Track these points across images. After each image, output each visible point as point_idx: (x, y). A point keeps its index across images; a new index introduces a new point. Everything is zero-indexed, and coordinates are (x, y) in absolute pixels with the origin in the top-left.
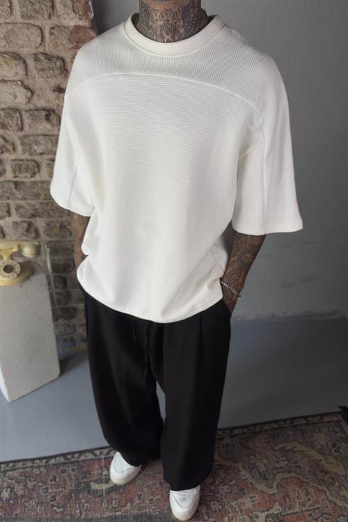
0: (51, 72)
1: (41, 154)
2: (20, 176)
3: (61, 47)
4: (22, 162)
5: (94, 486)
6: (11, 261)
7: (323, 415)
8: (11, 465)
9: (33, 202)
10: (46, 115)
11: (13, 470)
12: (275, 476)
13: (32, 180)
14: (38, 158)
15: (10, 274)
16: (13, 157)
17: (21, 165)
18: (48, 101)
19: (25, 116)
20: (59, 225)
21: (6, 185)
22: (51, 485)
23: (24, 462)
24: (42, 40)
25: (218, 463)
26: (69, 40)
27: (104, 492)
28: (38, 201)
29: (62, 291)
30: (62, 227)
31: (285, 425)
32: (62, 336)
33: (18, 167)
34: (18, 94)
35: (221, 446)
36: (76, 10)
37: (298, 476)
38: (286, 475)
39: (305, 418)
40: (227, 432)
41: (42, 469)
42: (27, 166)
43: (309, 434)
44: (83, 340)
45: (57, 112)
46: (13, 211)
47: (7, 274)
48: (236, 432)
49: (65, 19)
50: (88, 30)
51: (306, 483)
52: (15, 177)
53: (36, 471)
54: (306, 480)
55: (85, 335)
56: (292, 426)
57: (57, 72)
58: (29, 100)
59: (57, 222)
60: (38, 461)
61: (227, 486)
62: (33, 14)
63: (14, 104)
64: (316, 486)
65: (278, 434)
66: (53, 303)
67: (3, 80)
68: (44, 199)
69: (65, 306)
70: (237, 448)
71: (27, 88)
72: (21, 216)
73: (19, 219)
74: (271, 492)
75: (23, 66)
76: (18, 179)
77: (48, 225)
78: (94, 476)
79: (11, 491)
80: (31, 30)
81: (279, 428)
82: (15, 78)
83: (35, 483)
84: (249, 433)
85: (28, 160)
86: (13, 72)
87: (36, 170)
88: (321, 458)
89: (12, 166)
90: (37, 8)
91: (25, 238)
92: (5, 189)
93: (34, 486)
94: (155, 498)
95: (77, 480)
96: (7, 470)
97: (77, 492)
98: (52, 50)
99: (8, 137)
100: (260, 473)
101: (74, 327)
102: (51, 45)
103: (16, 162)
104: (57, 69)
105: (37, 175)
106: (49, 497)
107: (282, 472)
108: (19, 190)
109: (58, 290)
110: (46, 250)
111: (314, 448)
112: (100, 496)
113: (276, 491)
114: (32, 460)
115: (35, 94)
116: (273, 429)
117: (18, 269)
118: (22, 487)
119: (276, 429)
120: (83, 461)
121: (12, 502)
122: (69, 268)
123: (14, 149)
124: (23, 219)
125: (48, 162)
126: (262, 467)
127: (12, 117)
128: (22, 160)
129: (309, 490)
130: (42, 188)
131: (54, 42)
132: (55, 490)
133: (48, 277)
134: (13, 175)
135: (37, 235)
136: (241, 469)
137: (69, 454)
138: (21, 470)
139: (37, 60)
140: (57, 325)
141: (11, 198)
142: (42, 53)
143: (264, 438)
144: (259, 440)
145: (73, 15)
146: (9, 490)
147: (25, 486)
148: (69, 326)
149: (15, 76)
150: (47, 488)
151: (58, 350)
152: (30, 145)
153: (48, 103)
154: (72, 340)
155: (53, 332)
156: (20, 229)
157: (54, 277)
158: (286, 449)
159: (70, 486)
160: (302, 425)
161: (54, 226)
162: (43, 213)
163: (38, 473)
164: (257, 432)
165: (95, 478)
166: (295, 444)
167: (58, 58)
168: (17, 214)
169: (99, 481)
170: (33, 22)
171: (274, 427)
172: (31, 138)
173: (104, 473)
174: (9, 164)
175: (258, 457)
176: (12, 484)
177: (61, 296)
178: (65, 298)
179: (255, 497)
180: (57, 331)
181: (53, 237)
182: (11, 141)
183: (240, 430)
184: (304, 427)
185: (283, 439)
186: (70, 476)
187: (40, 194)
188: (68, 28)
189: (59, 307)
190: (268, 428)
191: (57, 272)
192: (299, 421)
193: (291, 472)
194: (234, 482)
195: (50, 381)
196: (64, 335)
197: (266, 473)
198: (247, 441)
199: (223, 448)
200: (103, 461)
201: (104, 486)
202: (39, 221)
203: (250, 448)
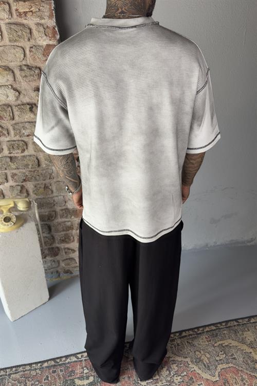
0: (32, 77)
1: (28, 136)
2: (14, 152)
3: (38, 60)
4: (14, 142)
5: (78, 382)
6: (9, 214)
7: (250, 318)
8: (14, 369)
9: (24, 171)
10: (30, 108)
11: (16, 373)
12: (217, 367)
13: (23, 154)
14: (26, 139)
15: (9, 223)
16: (8, 139)
17: (14, 144)
18: (31, 98)
19: (15, 109)
20: (43, 186)
21: (4, 159)
22: (45, 383)
23: (23, 367)
24: (25, 56)
25: (172, 359)
26: (43, 55)
28: (28, 169)
29: (48, 235)
30: (46, 187)
31: (222, 327)
32: (50, 269)
33: (12, 147)
34: (9, 94)
35: (173, 346)
36: (47, 34)
37: (234, 366)
38: (225, 366)
39: (236, 320)
40: (178, 334)
41: (38, 371)
42: (19, 145)
43: (240, 333)
46: (10, 178)
47: (6, 223)
48: (184, 334)
49: (40, 41)
51: (241, 371)
52: (10, 153)
53: (33, 373)
54: (240, 369)
56: (226, 327)
57: (36, 78)
58: (17, 98)
59: (42, 184)
60: (34, 365)
61: (180, 377)
62: (17, 38)
63: (7, 102)
64: (249, 373)
65: (217, 334)
66: (41, 245)
68: (32, 168)
69: (50, 247)
70: (186, 347)
71: (16, 90)
72: (16, 181)
73: (14, 184)
74: (214, 379)
75: (12, 74)
76: (12, 155)
77: (35, 186)
78: (77, 374)
80: (17, 50)
82: (6, 84)
83: (33, 382)
84: (194, 334)
85: (18, 141)
86: (5, 79)
87: (25, 147)
88: (251, 350)
89: (7, 146)
90: (20, 34)
91: (19, 197)
92: (3, 162)
95: (64, 378)
96: (11, 374)
98: (32, 62)
99: (4, 125)
100: (205, 365)
101: (58, 262)
102: (30, 59)
103: (10, 143)
104: (36, 75)
105: (26, 151)
107: (222, 364)
108: (14, 163)
109: (45, 235)
110: (35, 205)
111: (245, 343)
113: (218, 379)
114: (30, 365)
115: (21, 94)
117: (14, 219)
119: (216, 330)
120: (69, 363)
122: (52, 218)
124: (17, 184)
126: (206, 360)
127: (6, 111)
129: (244, 377)
130: (29, 160)
131: (32, 57)
133: (37, 225)
134: (8, 152)
135: (28, 194)
136: (190, 363)
137: (58, 358)
138: (22, 373)
139: (21, 70)
140: (46, 262)
141: (7, 168)
142: (25, 65)
143: (206, 338)
144: (202, 339)
145: (45, 37)
148: (54, 261)
149: (7, 82)
151: (47, 280)
152: (20, 130)
153: (31, 99)
154: (57, 272)
155: (43, 266)
156: (15, 191)
157: (41, 225)
158: (224, 345)
159: (59, 383)
160: (235, 326)
161: (40, 187)
162: (31, 178)
163: (35, 374)
164: (200, 333)
165: (78, 376)
166: (230, 341)
167: (36, 67)
168: (12, 180)
169: (81, 378)
170: (17, 44)
171: (213, 329)
172: (20, 125)
173: (85, 372)
174: (6, 144)
175: (202, 353)
176: (15, 384)
177: (47, 240)
178: (50, 240)
179: (202, 384)
180: (46, 266)
181: (40, 195)
182: (6, 127)
183: (187, 332)
184: (236, 328)
185: (220, 338)
186: (59, 376)
187: (29, 165)
188: (42, 46)
189: (46, 247)
190: (209, 330)
191: (43, 221)
192: (232, 323)
193: (229, 363)
194: (185, 373)
195: (42, 303)
196: (52, 268)
197: (209, 365)
198: (193, 340)
199: (175, 347)
200: (84, 362)
201: (86, 382)
202: (28, 184)
203: (196, 346)
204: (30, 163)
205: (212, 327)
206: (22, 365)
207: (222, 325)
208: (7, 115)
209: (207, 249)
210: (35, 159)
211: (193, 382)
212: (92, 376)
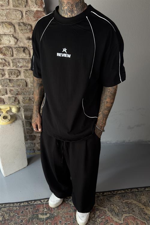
0: (26, 31)
1: (21, 67)
2: (12, 76)
3: (30, 20)
4: (13, 71)
5: (40, 216)
6: (6, 114)
7: (145, 188)
8: (4, 205)
9: (17, 88)
10: (23, 50)
11: (4, 208)
12: (123, 215)
13: (17, 78)
14: (19, 69)
15: (6, 120)
16: (9, 68)
17: (12, 72)
18: (24, 44)
19: (14, 50)
20: (28, 99)
21: (6, 80)
22: (21, 215)
23: (9, 204)
24: (22, 17)
25: (97, 208)
26: (34, 17)
27: (44, 219)
28: (20, 88)
30: (30, 99)
31: (128, 192)
32: (29, 148)
33: (11, 73)
34: (11, 40)
36: (37, 4)
37: (133, 216)
38: (127, 215)
39: (137, 188)
40: (101, 193)
41: (17, 207)
42: (15, 72)
43: (139, 196)
44: (38, 150)
45: (28, 48)
46: (8, 92)
47: (4, 120)
48: (105, 194)
49: (32, 7)
50: (42, 13)
51: (137, 219)
52: (9, 77)
53: (15, 208)
54: (137, 217)
55: (39, 148)
56: (131, 192)
57: (28, 31)
58: (16, 43)
59: (28, 97)
60: (16, 204)
61: (101, 219)
62: (18, 5)
63: (9, 45)
64: (141, 220)
65: (125, 195)
66: (25, 133)
67: (5, 34)
68: (22, 87)
69: (31, 135)
70: (106, 202)
71: (15, 38)
72: (12, 94)
73: (11, 96)
74: (120, 222)
75: (13, 28)
76: (11, 78)
77: (24, 98)
78: (40, 212)
79: (3, 217)
80: (17, 12)
81: (125, 193)
82: (10, 34)
83: (14, 214)
84: (111, 194)
85: (15, 70)
87: (19, 74)
88: (144, 207)
89: (8, 72)
90: (20, 2)
91: (13, 104)
92: (5, 82)
93: (14, 215)
94: (67, 223)
95: (33, 213)
96: (2, 208)
97: (32, 219)
98: (26, 21)
99: (6, 59)
100: (116, 213)
101: (35, 144)
102: (26, 19)
103: (10, 70)
104: (28, 30)
105: (19, 76)
106: (20, 221)
107: (126, 214)
108: (11, 83)
109: (28, 128)
110: (22, 110)
111: (141, 203)
112: (43, 221)
113: (123, 222)
114: (13, 203)
115: (18, 41)
116: (122, 193)
117: (9, 118)
118: (8, 216)
119: (124, 193)
120: (36, 204)
121: (3, 222)
123: (9, 65)
124: (13, 96)
125: (24, 70)
126: (116, 211)
127: (8, 51)
128: (13, 70)
129: (138, 222)
130: (21, 82)
131: (27, 18)
132: (23, 217)
133: (23, 121)
135: (19, 103)
136: (107, 211)
137: (30, 201)
138: (8, 208)
139: (19, 25)
140: (27, 143)
141: (7, 86)
142: (22, 23)
143: (118, 197)
144: (116, 198)
145: (36, 6)
146: (2, 216)
147: (10, 215)
148: (32, 143)
149: (10, 32)
150: (19, 216)
151: (27, 154)
152: (16, 63)
153: (24, 45)
154: (34, 149)
155: (25, 146)
156: (11, 100)
157: (25, 121)
158: (128, 202)
159: (29, 216)
160: (136, 192)
161: (27, 99)
162: (22, 93)
163: (15, 209)
164: (115, 194)
165: (41, 213)
166: (132, 200)
167: (29, 24)
168: (10, 93)
169: (42, 214)
170: (18, 9)
171: (123, 192)
172: (17, 60)
173: (45, 210)
174: (7, 71)
175: (115, 206)
176: (4, 214)
177: (29, 130)
178: (31, 131)
179: (113, 224)
180: (27, 146)
181: (26, 104)
182: (8, 61)
183: (107, 193)
184: (136, 193)
185: (127, 198)
186: (30, 211)
187: (20, 85)
188: (33, 11)
189: (28, 135)
190: (120, 192)
191: (27, 119)
192: (134, 190)
193: (130, 213)
194: (104, 217)
195: (23, 167)
196: (31, 147)
197: (118, 213)
198: (110, 198)
199: (99, 201)
200: (45, 205)
201: (45, 217)
202: (19, 97)
203: (112, 202)
204: (21, 84)
205: (122, 191)
206: (8, 203)
207: (128, 190)
208: (9, 53)
209: (124, 144)
210: (24, 82)
211: (108, 223)
212: (49, 213)
